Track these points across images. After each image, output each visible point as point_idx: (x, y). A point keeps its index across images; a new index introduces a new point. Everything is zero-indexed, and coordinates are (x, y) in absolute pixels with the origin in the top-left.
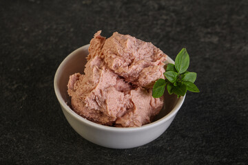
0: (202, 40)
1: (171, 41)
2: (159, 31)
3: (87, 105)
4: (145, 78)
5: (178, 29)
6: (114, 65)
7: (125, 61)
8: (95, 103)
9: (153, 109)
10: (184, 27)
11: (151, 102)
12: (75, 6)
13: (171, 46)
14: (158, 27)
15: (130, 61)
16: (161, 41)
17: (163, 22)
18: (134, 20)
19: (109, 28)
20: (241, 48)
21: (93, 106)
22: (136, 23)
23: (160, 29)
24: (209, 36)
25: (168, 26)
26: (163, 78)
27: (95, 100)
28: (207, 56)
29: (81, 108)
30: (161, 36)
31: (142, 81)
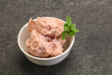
0: (67, 5)
1: (54, 10)
2: (48, 7)
3: (37, 52)
4: (58, 33)
5: (55, 4)
6: (43, 32)
7: (47, 29)
8: (40, 50)
9: (63, 44)
10: (57, 2)
11: (61, 41)
12: (8, 6)
13: (55, 12)
14: (47, 5)
15: (49, 28)
16: (50, 11)
17: (48, 2)
18: (36, 5)
19: (27, 12)
20: (84, 4)
21: (40, 51)
22: (37, 6)
23: (48, 6)
24: (69, 3)
25: (51, 4)
26: (64, 31)
27: (40, 49)
28: (72, 12)
29: (34, 54)
30: (50, 9)
31: (57, 35)
